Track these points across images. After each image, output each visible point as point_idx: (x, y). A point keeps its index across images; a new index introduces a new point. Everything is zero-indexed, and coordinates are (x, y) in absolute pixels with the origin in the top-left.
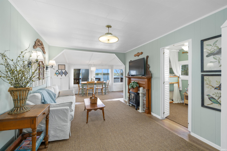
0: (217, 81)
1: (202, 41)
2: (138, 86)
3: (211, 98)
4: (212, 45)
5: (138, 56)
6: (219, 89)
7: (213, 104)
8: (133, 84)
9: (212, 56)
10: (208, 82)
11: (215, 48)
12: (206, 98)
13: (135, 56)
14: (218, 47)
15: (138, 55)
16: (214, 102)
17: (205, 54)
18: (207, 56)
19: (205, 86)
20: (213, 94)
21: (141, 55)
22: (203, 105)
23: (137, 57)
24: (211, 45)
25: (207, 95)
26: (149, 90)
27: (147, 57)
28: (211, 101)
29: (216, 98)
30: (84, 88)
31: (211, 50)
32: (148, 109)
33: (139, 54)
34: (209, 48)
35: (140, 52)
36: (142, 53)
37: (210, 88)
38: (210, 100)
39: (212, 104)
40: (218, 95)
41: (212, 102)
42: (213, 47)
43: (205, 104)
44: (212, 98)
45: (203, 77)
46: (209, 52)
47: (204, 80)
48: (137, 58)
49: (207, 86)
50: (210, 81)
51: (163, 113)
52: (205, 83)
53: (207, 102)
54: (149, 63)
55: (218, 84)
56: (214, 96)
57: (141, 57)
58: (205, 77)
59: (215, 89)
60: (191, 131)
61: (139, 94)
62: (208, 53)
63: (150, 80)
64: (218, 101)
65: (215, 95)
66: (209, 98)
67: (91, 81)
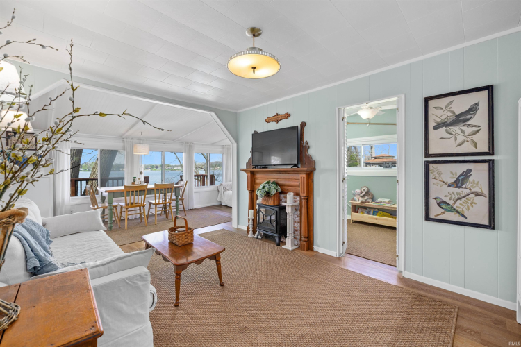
0: (452, 173)
1: (426, 100)
2: (279, 190)
3: (441, 204)
4: (444, 109)
5: (277, 121)
6: (455, 185)
7: (446, 213)
8: (267, 186)
9: (444, 129)
10: (437, 175)
11: (449, 114)
12: (433, 203)
13: (268, 120)
14: (453, 112)
15: (277, 118)
16: (448, 211)
17: (432, 124)
18: (435, 128)
19: (432, 182)
20: (445, 196)
21: (284, 120)
22: (427, 218)
23: (274, 123)
24: (442, 109)
25: (435, 199)
26: (308, 197)
27: (303, 125)
28: (442, 208)
29: (451, 202)
30: (114, 204)
31: (443, 118)
32: (306, 239)
33: (280, 117)
34: (439, 112)
35: (282, 112)
36: (288, 116)
37: (439, 185)
38: (440, 206)
39: (443, 213)
40: (453, 197)
41: (443, 210)
42: (445, 112)
43: (432, 216)
44: (444, 202)
45: (427, 164)
46: (439, 120)
47: (430, 172)
48: (273, 126)
49: (435, 181)
50: (440, 173)
51: (342, 243)
52: (431, 176)
53: (435, 211)
54: (306, 138)
55: (454, 178)
56: (447, 200)
57: (284, 124)
58: (431, 166)
59: (449, 186)
60: (403, 270)
61: (284, 208)
62: (436, 122)
63: (310, 175)
64: (455, 207)
65: (449, 198)
66: (438, 204)
67: (134, 183)
